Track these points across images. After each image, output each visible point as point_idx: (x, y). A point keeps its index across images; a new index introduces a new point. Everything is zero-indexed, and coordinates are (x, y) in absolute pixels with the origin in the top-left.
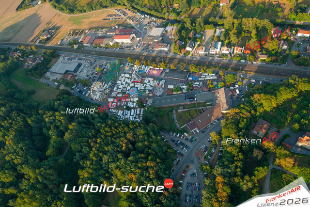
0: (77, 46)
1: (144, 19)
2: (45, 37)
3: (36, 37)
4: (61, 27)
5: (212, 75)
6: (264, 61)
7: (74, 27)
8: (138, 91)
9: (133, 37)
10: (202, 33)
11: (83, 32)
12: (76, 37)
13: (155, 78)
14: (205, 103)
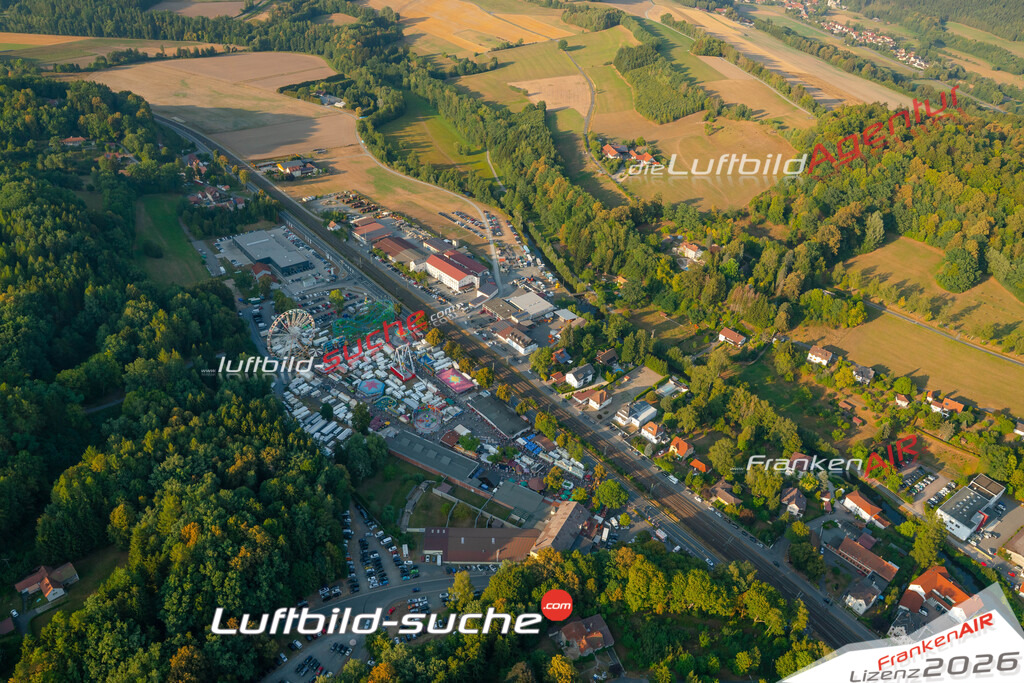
0: (338, 227)
1: (529, 264)
2: (288, 171)
3: (271, 159)
4: (339, 173)
5: (577, 463)
6: (721, 507)
7: (366, 190)
8: (384, 394)
9: (472, 285)
10: (631, 367)
11: (376, 209)
12: (352, 211)
13: (444, 390)
14: (510, 512)
